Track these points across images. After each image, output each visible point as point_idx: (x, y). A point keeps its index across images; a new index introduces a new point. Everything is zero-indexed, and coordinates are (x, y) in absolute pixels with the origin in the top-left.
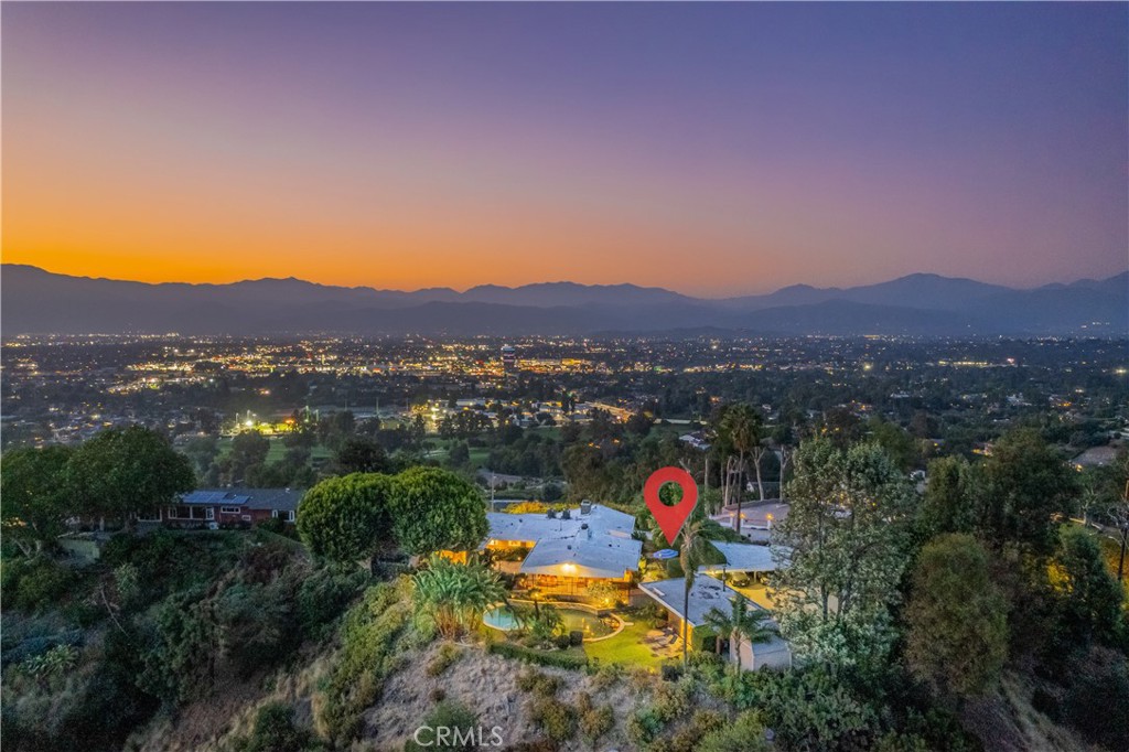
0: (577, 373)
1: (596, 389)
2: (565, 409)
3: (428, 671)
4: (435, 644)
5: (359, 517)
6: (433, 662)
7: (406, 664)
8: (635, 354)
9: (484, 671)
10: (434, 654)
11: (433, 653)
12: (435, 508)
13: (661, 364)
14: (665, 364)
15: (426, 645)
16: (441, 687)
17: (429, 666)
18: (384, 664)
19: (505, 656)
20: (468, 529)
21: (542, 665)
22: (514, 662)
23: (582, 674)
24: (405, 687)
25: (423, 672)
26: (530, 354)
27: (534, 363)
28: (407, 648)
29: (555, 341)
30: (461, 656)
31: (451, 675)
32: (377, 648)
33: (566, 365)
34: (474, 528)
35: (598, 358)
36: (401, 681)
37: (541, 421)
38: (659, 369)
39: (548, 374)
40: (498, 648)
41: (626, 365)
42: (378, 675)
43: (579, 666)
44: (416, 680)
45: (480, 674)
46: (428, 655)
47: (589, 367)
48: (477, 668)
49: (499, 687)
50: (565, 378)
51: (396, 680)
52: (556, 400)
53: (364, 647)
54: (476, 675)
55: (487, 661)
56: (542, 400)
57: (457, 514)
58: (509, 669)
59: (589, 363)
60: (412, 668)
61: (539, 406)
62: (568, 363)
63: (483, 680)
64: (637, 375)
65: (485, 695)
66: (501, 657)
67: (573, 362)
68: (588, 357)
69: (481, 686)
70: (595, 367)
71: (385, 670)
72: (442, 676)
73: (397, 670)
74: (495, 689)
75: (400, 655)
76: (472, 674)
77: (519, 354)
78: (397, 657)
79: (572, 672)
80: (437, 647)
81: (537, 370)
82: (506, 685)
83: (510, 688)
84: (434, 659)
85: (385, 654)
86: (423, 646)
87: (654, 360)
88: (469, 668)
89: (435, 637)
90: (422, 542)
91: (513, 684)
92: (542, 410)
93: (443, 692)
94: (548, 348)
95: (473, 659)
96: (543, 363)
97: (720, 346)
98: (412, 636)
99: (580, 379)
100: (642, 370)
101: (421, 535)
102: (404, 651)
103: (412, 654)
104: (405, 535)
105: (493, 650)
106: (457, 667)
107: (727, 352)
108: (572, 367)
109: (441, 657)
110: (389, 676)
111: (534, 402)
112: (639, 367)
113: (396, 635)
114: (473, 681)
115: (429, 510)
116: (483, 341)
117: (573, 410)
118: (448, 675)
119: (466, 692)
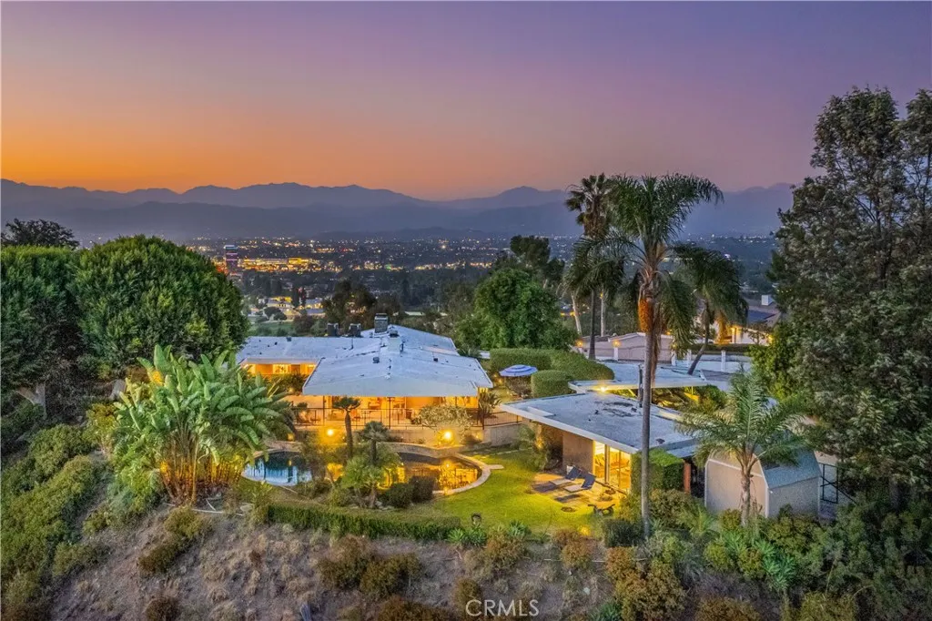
0: (305, 272)
1: (327, 286)
2: (295, 303)
3: (144, 564)
4: (157, 515)
5: (21, 301)
6: (154, 547)
7: (100, 556)
8: (365, 254)
9: (256, 557)
10: (155, 532)
11: (153, 530)
12: (157, 285)
13: (391, 262)
14: (396, 263)
15: (140, 516)
16: (171, 593)
17: (146, 554)
18: (57, 557)
19: (296, 527)
20: (214, 324)
21: (372, 537)
22: (315, 536)
23: (453, 547)
24: (96, 599)
25: (135, 568)
26: (254, 254)
27: (259, 262)
28: (104, 526)
29: (279, 242)
30: (210, 532)
31: (190, 569)
32: (44, 531)
33: (292, 264)
34: (225, 323)
35: (327, 257)
36: (90, 589)
37: (269, 315)
38: (389, 267)
39: (274, 273)
40: (281, 510)
41: (356, 264)
42: (45, 581)
43: (445, 534)
44: (120, 584)
45: (248, 562)
46: (144, 535)
47: (317, 266)
48: (242, 553)
49: (290, 585)
50: (292, 275)
51: (78, 587)
52: (285, 296)
53: (22, 528)
54: (240, 564)
55: (262, 537)
56: (270, 296)
57: (195, 296)
58: (306, 549)
59: (316, 262)
60: (112, 562)
61: (267, 301)
62: (294, 262)
63: (255, 575)
64: (368, 273)
65: (262, 604)
66: (287, 528)
67: (300, 261)
68: (315, 257)
69: (252, 586)
70: (323, 265)
71: (56, 571)
72: (172, 572)
73: (83, 568)
74: (281, 590)
75: (90, 538)
76: (233, 562)
77: (242, 254)
78: (84, 543)
79: (431, 545)
80: (162, 520)
81: (263, 270)
82: (303, 581)
83: (311, 586)
84: (155, 541)
85: (61, 539)
86: (134, 519)
87: (383, 259)
88: (227, 553)
89: (157, 500)
90: (136, 341)
91: (318, 576)
92: (269, 305)
93: (176, 602)
94: (274, 249)
95: (232, 537)
96: (268, 263)
97: (449, 246)
98: (113, 503)
99: (308, 277)
100: (372, 268)
101: (133, 331)
102: (98, 531)
103: (112, 536)
104: (104, 332)
105: (271, 516)
106: (203, 552)
107: (456, 251)
108: (299, 266)
109: (169, 535)
110: (66, 580)
111: (261, 297)
112: (369, 266)
113: (81, 504)
114: (235, 578)
115: (146, 289)
116: (202, 243)
117: (304, 305)
118: (183, 569)
119: (222, 599)
